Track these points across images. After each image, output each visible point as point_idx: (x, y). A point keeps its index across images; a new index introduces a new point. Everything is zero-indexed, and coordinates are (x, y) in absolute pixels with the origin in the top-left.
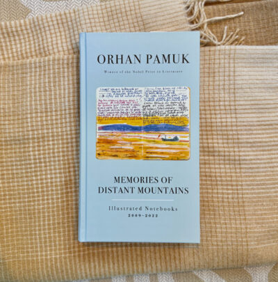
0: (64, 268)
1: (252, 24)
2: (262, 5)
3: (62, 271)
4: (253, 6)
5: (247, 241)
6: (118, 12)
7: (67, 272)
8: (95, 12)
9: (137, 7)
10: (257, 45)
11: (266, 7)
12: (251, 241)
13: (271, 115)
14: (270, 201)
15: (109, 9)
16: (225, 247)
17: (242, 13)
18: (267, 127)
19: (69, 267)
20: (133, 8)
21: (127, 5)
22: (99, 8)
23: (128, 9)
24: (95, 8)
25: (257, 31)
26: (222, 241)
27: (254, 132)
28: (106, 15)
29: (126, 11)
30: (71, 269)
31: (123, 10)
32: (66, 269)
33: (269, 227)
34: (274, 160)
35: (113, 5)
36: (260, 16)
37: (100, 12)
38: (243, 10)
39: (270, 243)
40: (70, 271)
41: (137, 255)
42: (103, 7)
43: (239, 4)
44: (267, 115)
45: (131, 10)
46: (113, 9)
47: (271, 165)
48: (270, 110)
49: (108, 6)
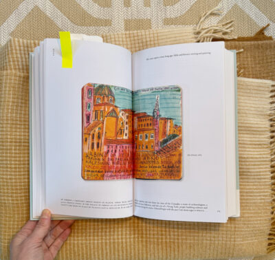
0: (81, 253)
1: (249, 59)
2: (259, 45)
3: (79, 255)
4: (251, 45)
5: (235, 238)
6: (140, 41)
7: (83, 256)
8: (121, 39)
9: (156, 38)
10: (253, 78)
11: (262, 47)
12: (238, 238)
13: (261, 136)
14: (256, 206)
15: (132, 39)
16: (216, 242)
17: (242, 50)
18: (257, 146)
19: (85, 252)
20: (152, 39)
21: (148, 36)
22: (124, 36)
23: (148, 39)
24: (120, 36)
25: (253, 66)
26: (214, 237)
27: (247, 149)
28: (129, 43)
29: (146, 42)
30: (87, 254)
31: (144, 40)
32: (83, 253)
33: (253, 227)
34: (261, 173)
35: (136, 35)
36: (257, 53)
37: (124, 39)
38: (243, 48)
39: (252, 240)
40: (85, 256)
41: (142, 245)
42: (127, 36)
43: (241, 43)
44: (258, 136)
45: (150, 41)
46: (136, 38)
47: (259, 177)
48: (261, 133)
49: (132, 35)
